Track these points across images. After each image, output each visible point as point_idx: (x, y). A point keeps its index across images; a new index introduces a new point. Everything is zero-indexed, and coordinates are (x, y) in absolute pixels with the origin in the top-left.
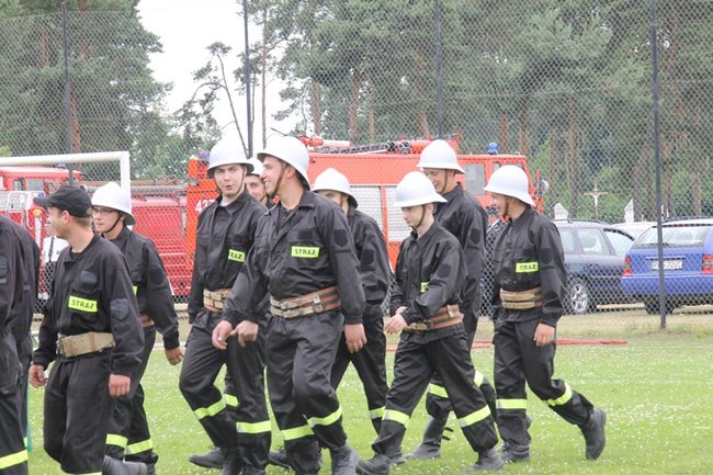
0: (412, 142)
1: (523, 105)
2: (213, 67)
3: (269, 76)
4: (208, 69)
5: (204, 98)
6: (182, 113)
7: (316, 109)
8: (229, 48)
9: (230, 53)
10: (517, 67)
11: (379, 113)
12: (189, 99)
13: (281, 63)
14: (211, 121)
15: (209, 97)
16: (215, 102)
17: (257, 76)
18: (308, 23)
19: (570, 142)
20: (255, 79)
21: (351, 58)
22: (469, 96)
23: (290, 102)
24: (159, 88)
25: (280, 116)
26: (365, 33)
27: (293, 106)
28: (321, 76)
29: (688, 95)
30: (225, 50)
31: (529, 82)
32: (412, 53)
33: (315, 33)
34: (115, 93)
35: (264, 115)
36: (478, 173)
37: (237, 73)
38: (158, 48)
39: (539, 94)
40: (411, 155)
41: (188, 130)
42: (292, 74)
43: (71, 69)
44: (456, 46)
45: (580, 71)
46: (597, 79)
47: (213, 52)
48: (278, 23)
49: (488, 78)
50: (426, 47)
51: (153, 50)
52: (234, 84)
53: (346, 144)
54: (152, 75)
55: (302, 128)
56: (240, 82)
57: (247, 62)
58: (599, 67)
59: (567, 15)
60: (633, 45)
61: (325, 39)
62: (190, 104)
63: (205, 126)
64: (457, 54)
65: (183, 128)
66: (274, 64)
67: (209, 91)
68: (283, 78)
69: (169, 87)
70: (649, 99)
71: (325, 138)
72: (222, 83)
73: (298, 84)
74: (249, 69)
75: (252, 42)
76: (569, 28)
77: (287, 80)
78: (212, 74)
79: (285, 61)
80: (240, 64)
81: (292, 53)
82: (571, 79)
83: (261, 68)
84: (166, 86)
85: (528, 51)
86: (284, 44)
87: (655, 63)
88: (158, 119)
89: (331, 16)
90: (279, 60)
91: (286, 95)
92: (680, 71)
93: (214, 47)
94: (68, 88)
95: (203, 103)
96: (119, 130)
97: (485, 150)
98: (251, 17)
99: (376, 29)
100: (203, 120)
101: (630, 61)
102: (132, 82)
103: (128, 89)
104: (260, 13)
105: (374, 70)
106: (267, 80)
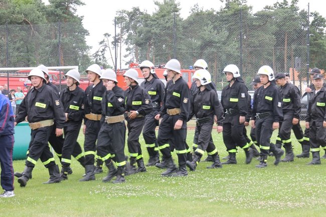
2: (105, 41)
4: (103, 41)
5: (102, 50)
6: (95, 55)
7: (136, 55)
9: (110, 37)
10: (199, 43)
11: (156, 56)
13: (126, 40)
14: (104, 57)
15: (104, 50)
17: (119, 44)
18: (135, 28)
19: (215, 67)
21: (148, 39)
22: (184, 52)
23: (129, 52)
24: (88, 47)
25: (126, 56)
26: (153, 31)
27: (130, 53)
28: (139, 44)
29: (251, 53)
30: (109, 36)
31: (203, 48)
32: (167, 38)
33: (137, 31)
34: (74, 48)
35: (120, 56)
36: (186, 75)
37: (112, 43)
38: (88, 34)
39: (206, 52)
41: (96, 60)
42: (129, 43)
43: (61, 40)
44: (180, 36)
45: (218, 45)
46: (224, 47)
48: (126, 27)
49: (190, 46)
50: (171, 36)
51: (87, 35)
52: (111, 46)
54: (86, 43)
55: (132, 60)
56: (113, 45)
57: (115, 39)
58: (224, 43)
59: (215, 28)
60: (235, 38)
61: (140, 33)
62: (98, 52)
63: (102, 58)
64: (181, 38)
65: (95, 59)
67: (104, 48)
68: (127, 44)
69: (91, 47)
70: (239, 54)
72: (108, 46)
73: (131, 46)
74: (116, 42)
75: (117, 33)
76: (216, 31)
78: (104, 43)
79: (127, 39)
80: (114, 40)
81: (130, 37)
82: (215, 47)
83: (120, 41)
85: (203, 38)
86: (127, 34)
87: (241, 43)
88: (87, 56)
89: (142, 26)
90: (125, 39)
91: (127, 50)
92: (249, 45)
93: (105, 35)
94: (60, 46)
95: (102, 52)
96: (75, 59)
97: (188, 68)
98: (117, 25)
99: (156, 30)
100: (101, 57)
101: (234, 42)
102: (80, 45)
103: (78, 47)
104: (120, 25)
105: (155, 43)
106: (122, 45)
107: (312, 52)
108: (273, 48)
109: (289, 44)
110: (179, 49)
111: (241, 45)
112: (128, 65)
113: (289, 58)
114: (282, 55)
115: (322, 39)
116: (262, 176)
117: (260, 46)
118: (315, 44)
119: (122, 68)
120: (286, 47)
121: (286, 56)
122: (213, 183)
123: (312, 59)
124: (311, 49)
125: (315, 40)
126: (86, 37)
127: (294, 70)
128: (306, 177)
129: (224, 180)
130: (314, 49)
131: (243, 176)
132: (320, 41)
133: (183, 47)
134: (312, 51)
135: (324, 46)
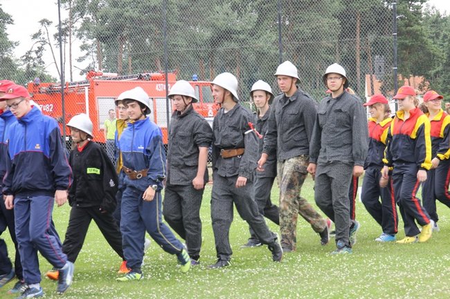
0: (151, 74)
1: (211, 55)
2: (42, 32)
3: (73, 37)
4: (39, 33)
5: (37, 49)
6: (25, 57)
7: (100, 58)
8: (51, 22)
9: (51, 25)
10: (208, 34)
11: (134, 58)
12: (29, 50)
13: (79, 30)
14: (41, 62)
15: (40, 49)
16: (44, 51)
17: (67, 37)
18: (94, 9)
20: (65, 39)
21: (118, 29)
22: (182, 50)
23: (85, 52)
24: (11, 43)
25: (80, 60)
26: (127, 14)
27: (87, 54)
28: (102, 38)
29: (298, 50)
30: (49, 23)
31: (215, 42)
32: (151, 26)
33: (98, 14)
35: (70, 59)
37: (55, 36)
38: (11, 22)
39: (221, 49)
40: (151, 81)
41: (28, 67)
42: (85, 37)
44: (174, 22)
45: (242, 37)
46: (251, 40)
47: (42, 24)
48: (78, 8)
49: (192, 40)
50: (158, 22)
51: (8, 23)
52: (54, 42)
53: (115, 75)
54: (8, 36)
55: (92, 66)
56: (57, 41)
57: (60, 29)
59: (234, 7)
61: (104, 18)
62: (29, 52)
63: (38, 64)
64: (176, 27)
65: (25, 65)
66: (76, 30)
67: (40, 46)
68: (81, 38)
69: (17, 44)
71: (104, 72)
72: (47, 41)
73: (90, 42)
74: (62, 34)
75: (63, 19)
76: (236, 13)
77: (82, 40)
78: (41, 36)
79: (82, 29)
80: (57, 31)
81: (86, 25)
82: (236, 41)
83: (68, 33)
84: (15, 43)
85: (213, 26)
86: (81, 20)
87: (280, 33)
88: (11, 61)
89: (107, 5)
90: (78, 28)
91: (83, 48)
92: (294, 37)
93: (43, 22)
95: (37, 52)
97: (191, 78)
98: (62, 5)
99: (131, 12)
100: (36, 61)
101: (268, 32)
104: (67, 4)
105: (131, 35)
106: (72, 40)
107: (404, 47)
108: (336, 41)
109: (364, 34)
110: (175, 46)
111: (281, 37)
112: (85, 76)
113: (364, 57)
114: (352, 52)
115: (419, 24)
116: (321, 262)
117: (313, 38)
118: (409, 33)
119: (74, 81)
120: (358, 38)
121: (358, 53)
122: (236, 277)
123: (403, 59)
124: (402, 41)
125: (407, 25)
126: (7, 26)
127: (374, 78)
128: (394, 261)
129: (255, 271)
130: (407, 41)
131: (287, 263)
132: (416, 27)
133: (181, 42)
134: (403, 44)
135: (423, 35)
